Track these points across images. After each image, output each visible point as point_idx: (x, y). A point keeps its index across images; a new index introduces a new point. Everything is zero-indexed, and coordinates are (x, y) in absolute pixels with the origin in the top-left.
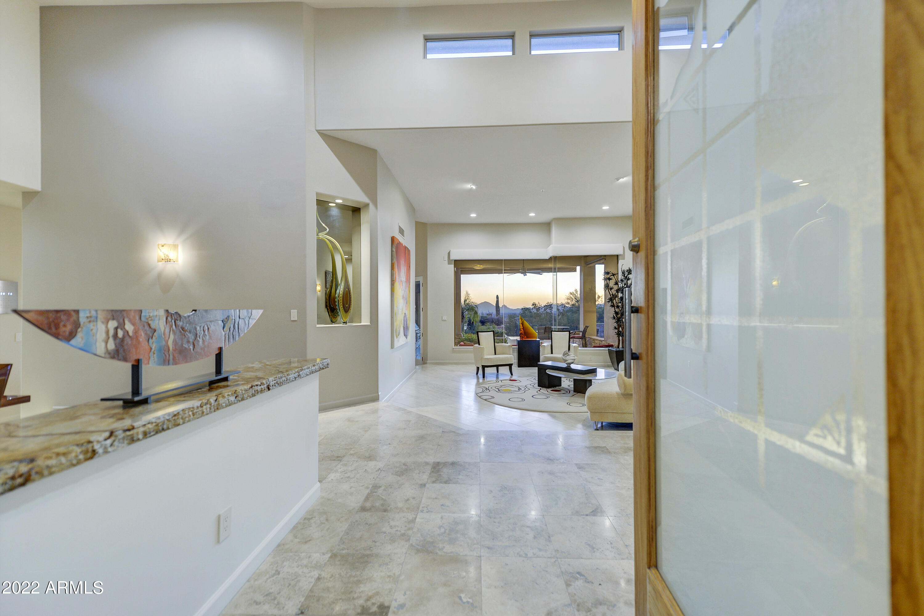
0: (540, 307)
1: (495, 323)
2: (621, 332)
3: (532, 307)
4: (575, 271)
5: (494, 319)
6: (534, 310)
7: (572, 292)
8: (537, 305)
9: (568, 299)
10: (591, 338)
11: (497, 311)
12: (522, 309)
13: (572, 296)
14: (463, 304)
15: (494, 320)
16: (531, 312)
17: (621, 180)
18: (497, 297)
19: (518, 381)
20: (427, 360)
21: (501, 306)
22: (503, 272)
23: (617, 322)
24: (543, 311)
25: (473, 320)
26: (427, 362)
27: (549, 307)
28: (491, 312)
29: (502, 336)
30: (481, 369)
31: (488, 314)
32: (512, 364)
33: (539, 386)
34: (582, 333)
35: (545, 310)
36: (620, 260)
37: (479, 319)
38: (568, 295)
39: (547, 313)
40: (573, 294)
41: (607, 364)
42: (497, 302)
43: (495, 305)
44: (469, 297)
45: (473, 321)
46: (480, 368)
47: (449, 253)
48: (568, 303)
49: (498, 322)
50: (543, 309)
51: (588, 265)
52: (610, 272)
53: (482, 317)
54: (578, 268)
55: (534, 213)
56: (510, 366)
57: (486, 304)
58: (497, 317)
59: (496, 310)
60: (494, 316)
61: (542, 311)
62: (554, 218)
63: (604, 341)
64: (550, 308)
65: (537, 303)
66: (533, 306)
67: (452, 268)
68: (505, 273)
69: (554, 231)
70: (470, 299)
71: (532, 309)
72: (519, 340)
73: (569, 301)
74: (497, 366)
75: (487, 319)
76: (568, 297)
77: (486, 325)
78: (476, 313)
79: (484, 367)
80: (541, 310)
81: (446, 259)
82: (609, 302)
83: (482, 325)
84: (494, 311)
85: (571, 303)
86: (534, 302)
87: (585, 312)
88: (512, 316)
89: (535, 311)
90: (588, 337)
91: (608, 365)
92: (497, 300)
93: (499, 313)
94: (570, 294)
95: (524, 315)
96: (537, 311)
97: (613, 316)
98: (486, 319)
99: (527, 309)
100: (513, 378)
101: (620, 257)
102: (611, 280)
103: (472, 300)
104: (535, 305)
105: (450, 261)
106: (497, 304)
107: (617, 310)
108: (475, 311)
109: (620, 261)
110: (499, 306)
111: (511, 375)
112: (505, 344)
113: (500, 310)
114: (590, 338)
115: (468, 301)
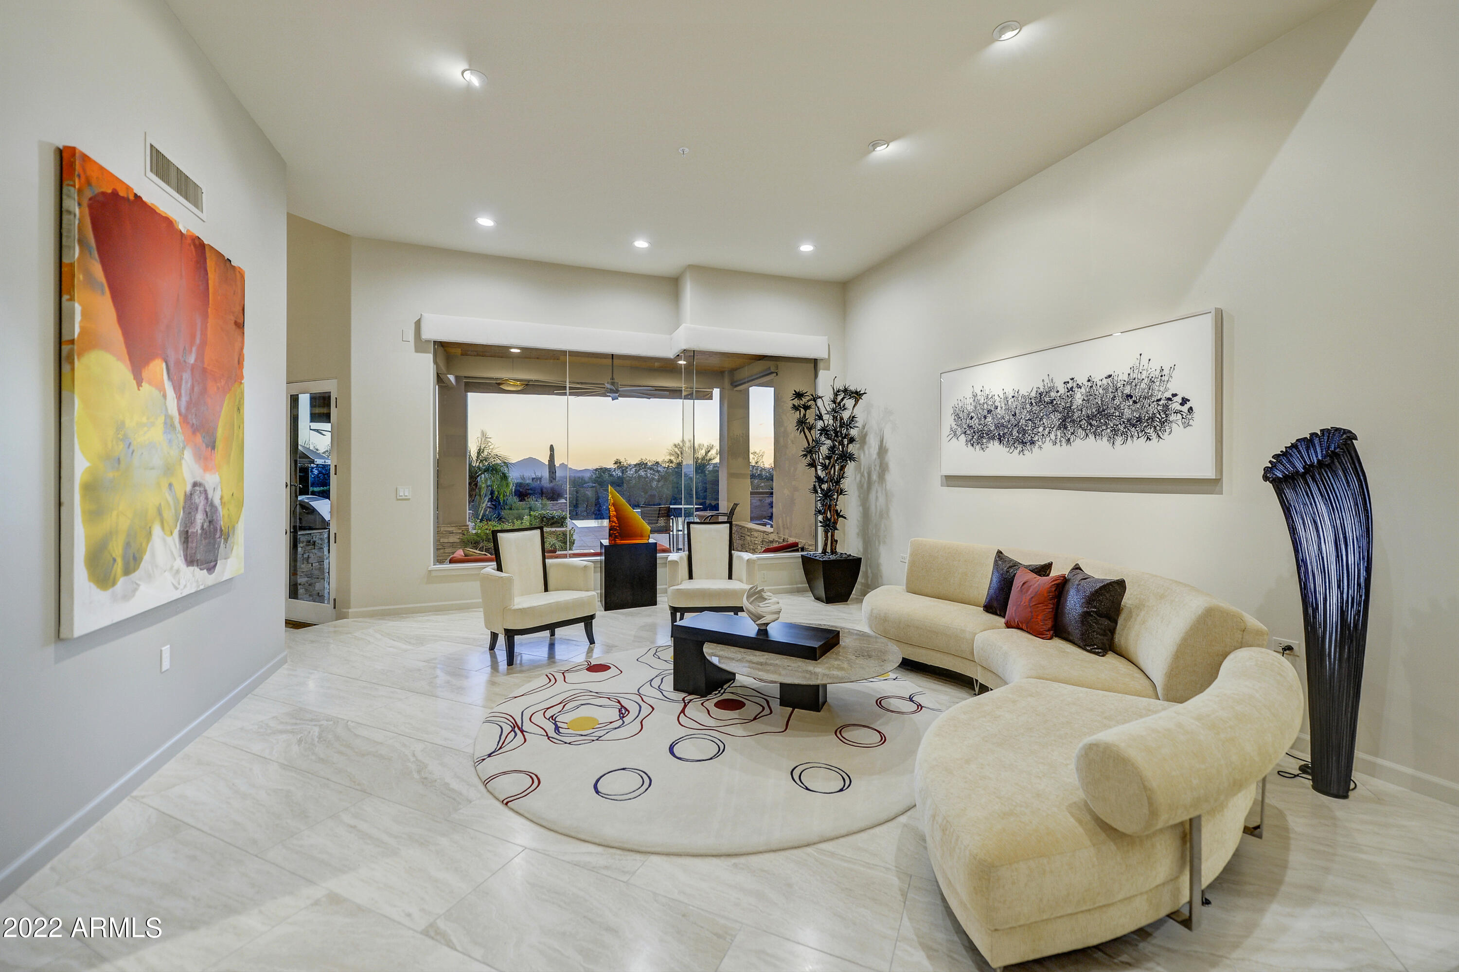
0: (627, 468)
1: (546, 497)
2: (829, 520)
3: (613, 466)
4: (711, 398)
5: (546, 488)
6: (617, 472)
7: (677, 444)
8: (622, 464)
9: (671, 454)
10: (743, 527)
11: (551, 473)
12: (596, 470)
13: (676, 450)
14: (475, 458)
15: (544, 490)
16: (611, 475)
17: (882, 151)
18: (552, 448)
19: (613, 671)
20: (349, 608)
21: (558, 466)
22: (568, 393)
23: (822, 500)
24: (633, 474)
25: (498, 492)
26: (348, 612)
27: (643, 467)
28: (539, 474)
29: (562, 526)
30: (501, 640)
31: (534, 478)
32: (592, 617)
33: (676, 688)
34: (727, 517)
35: (636, 472)
36: (821, 371)
37: (512, 487)
38: (670, 448)
39: (640, 477)
40: (679, 447)
41: (795, 586)
42: (552, 457)
43: (547, 463)
44: (490, 444)
45: (498, 494)
46: (499, 635)
47: (418, 324)
48: (671, 462)
49: (554, 495)
50: (634, 470)
51: (736, 386)
52: (806, 393)
53: (519, 485)
54: (716, 392)
55: (647, 242)
56: (588, 621)
57: (531, 462)
58: (551, 485)
59: (549, 472)
60: (546, 483)
61: (631, 472)
62: (689, 265)
63: (772, 533)
64: (645, 468)
65: (622, 460)
66: (616, 465)
67: (427, 359)
68: (571, 394)
69: (689, 293)
70: (491, 447)
71: (614, 471)
72: (608, 544)
73: (672, 458)
74: (551, 628)
75: (531, 489)
76: (671, 452)
77: (529, 500)
78: (505, 477)
79: (510, 634)
80: (629, 472)
81: (411, 336)
82: (805, 455)
83: (521, 501)
84: (546, 474)
85: (675, 461)
86: (618, 458)
87: (731, 475)
88: (578, 482)
89: (620, 474)
90: (736, 525)
91: (797, 588)
92: (551, 453)
93: (554, 477)
94: (674, 447)
95: (599, 480)
96: (623, 473)
97: (814, 485)
98: (529, 488)
99: (606, 469)
100: (598, 657)
101: (821, 365)
102: (808, 410)
103: (495, 452)
104: (620, 463)
105: (420, 344)
106: (552, 461)
107: (821, 474)
108: (503, 473)
109: (822, 373)
110: (555, 464)
111: (589, 644)
112: (570, 559)
113: (556, 472)
114: (740, 526)
115: (486, 453)
